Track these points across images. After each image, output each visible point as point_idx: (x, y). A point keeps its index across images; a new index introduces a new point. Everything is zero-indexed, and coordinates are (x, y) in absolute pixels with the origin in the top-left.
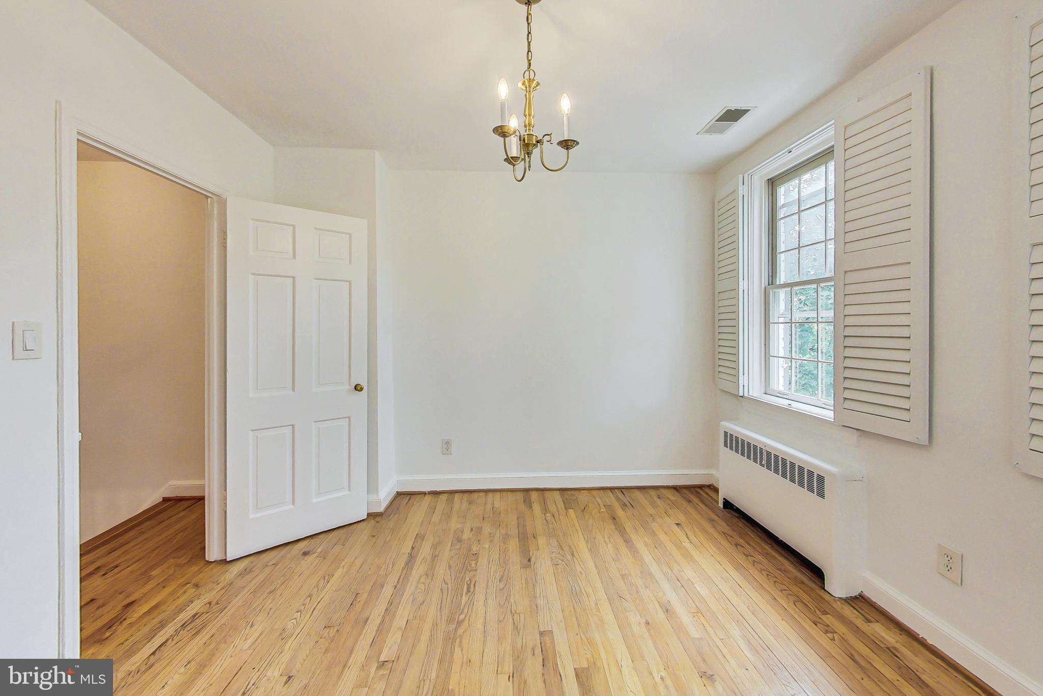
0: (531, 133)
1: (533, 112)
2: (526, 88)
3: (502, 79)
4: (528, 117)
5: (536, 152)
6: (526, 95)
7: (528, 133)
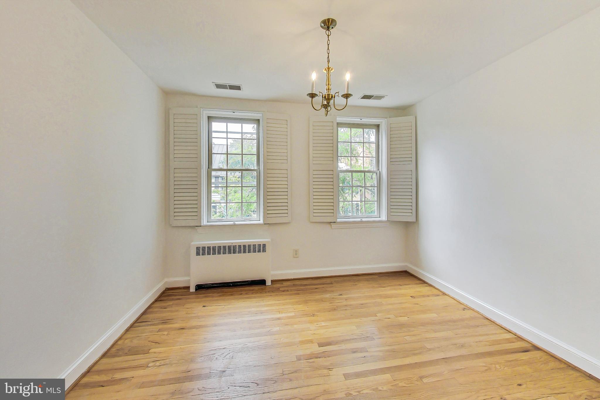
0: (330, 93)
1: (330, 83)
2: (327, 71)
3: (348, 72)
4: (328, 85)
5: (332, 102)
6: (327, 75)
7: (328, 93)
